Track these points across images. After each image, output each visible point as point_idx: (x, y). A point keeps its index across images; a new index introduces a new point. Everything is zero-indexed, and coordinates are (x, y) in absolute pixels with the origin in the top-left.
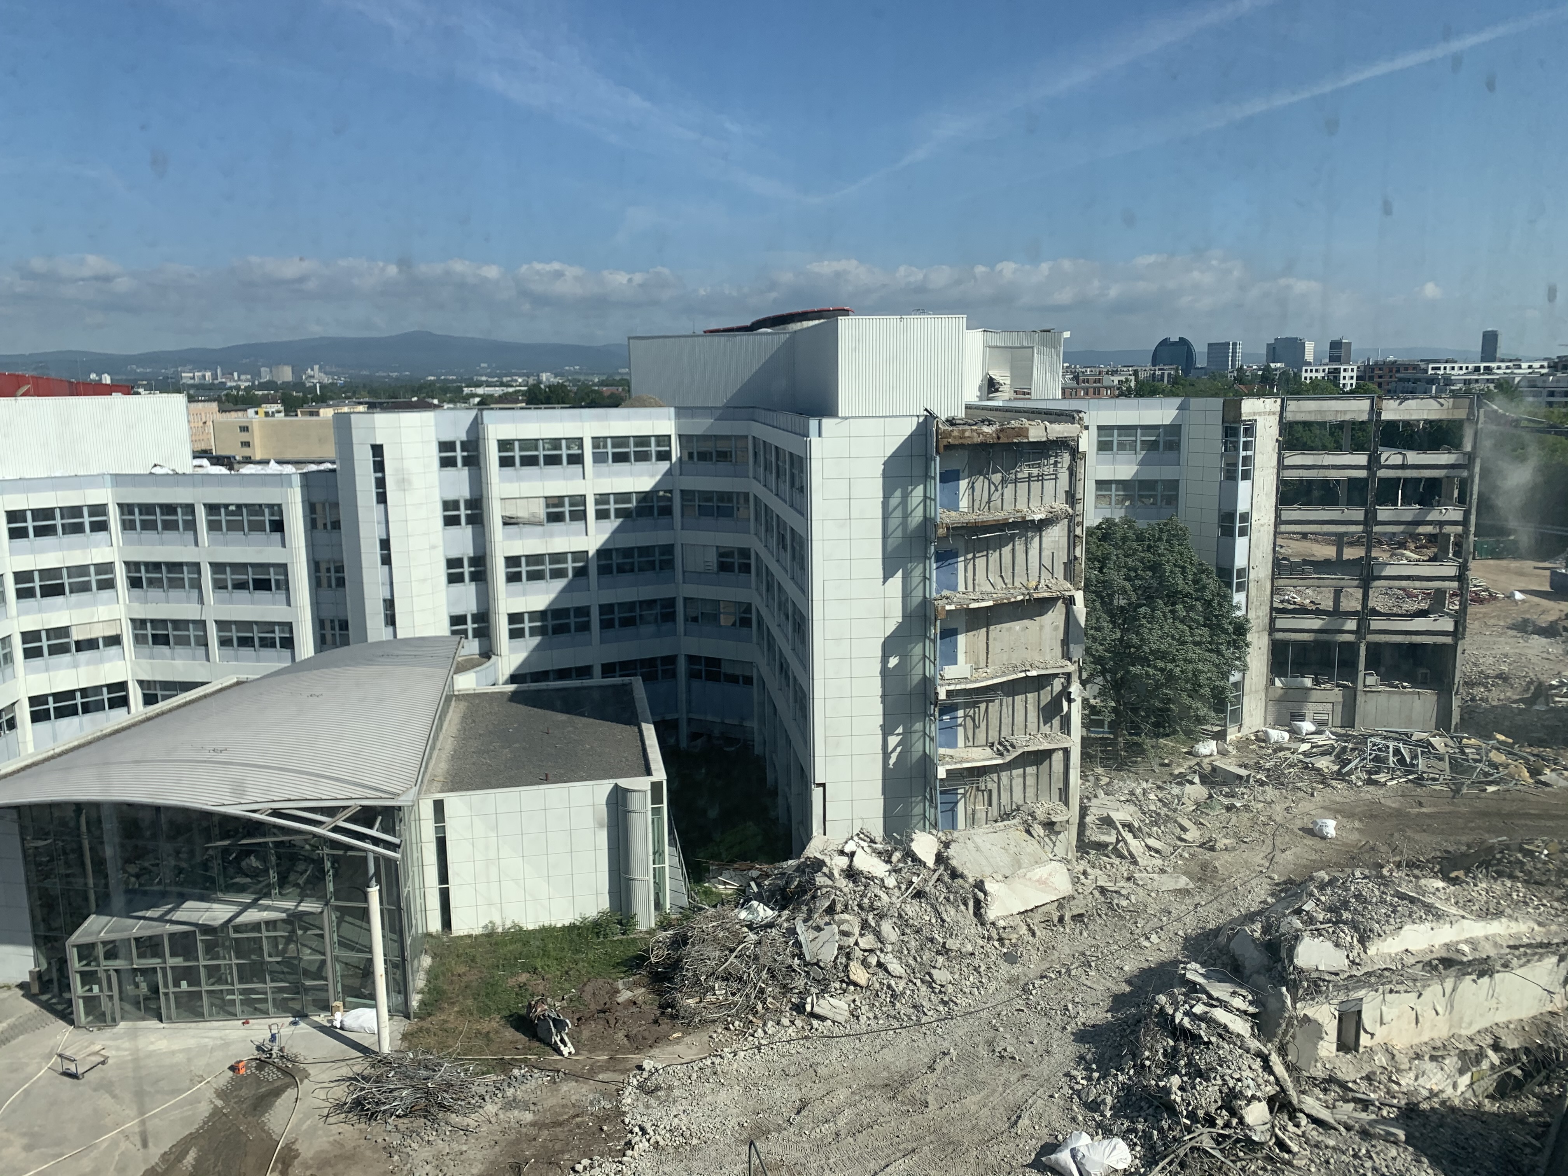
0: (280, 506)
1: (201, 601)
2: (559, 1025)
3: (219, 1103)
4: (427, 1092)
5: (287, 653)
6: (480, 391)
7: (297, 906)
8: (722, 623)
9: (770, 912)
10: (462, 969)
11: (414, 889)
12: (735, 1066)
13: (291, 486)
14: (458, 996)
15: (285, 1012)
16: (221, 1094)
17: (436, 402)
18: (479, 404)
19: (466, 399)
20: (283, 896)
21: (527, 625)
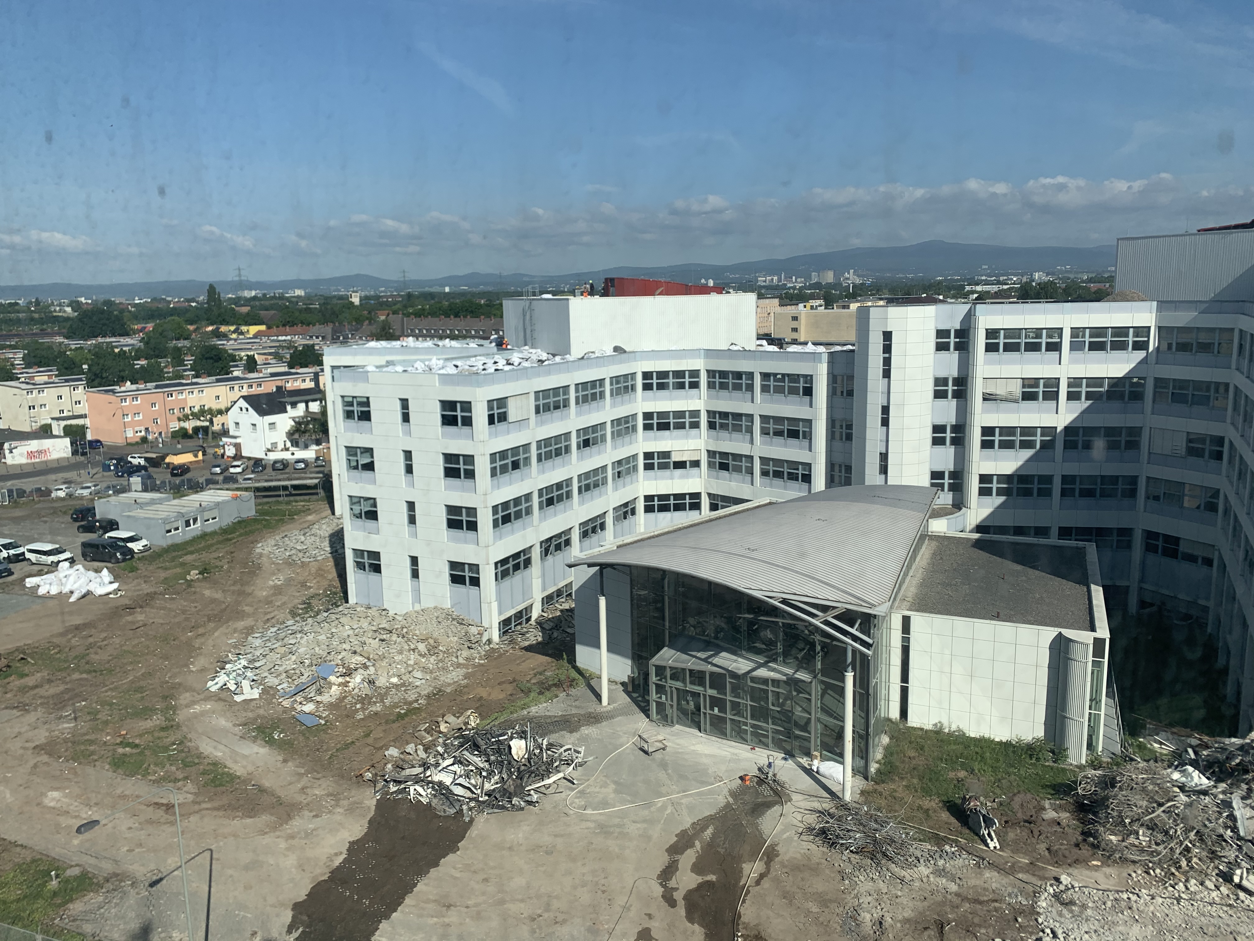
0: (811, 376)
1: (752, 442)
2: (989, 823)
3: (731, 800)
4: (875, 840)
5: (805, 486)
6: (979, 288)
7: (794, 673)
8: (1186, 504)
9: (1205, 781)
10: (912, 753)
11: (881, 681)
12: (1152, 908)
13: (821, 362)
14: (907, 773)
15: (780, 749)
16: (733, 794)
17: (941, 297)
18: (976, 299)
19: (966, 295)
20: (785, 663)
21: (995, 486)
